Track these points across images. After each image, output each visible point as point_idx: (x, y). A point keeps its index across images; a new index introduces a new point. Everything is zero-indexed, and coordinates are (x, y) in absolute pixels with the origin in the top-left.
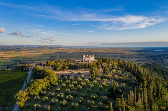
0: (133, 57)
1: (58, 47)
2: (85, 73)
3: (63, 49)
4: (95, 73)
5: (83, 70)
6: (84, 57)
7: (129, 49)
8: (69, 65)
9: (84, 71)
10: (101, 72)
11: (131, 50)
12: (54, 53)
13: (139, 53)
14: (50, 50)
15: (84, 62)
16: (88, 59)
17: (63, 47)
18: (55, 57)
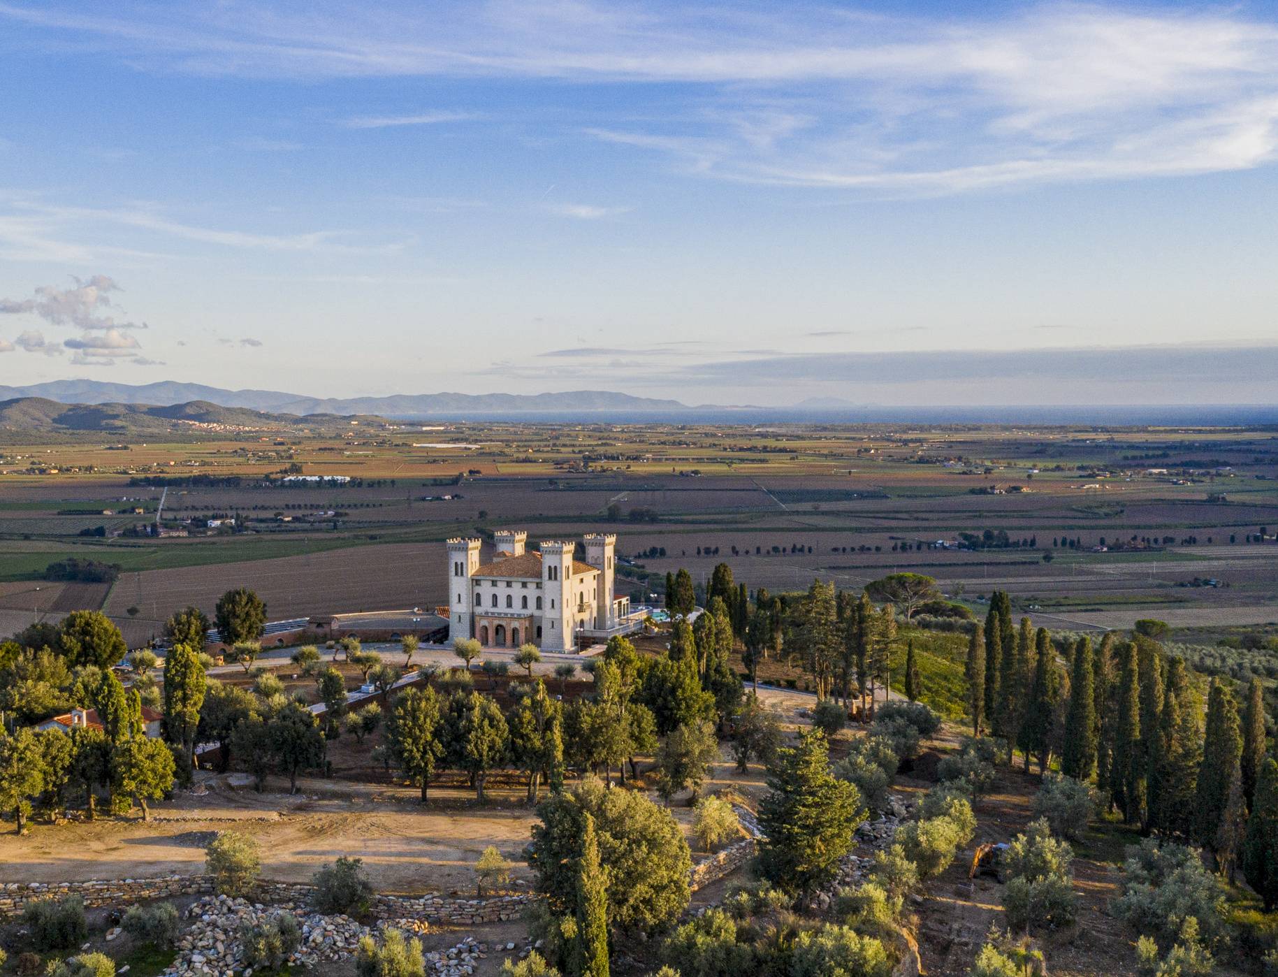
0: (1125, 536)
1: (175, 412)
2: (453, 862)
3: (237, 437)
4: (618, 899)
5: (424, 805)
6: (460, 570)
7: (1062, 428)
8: (193, 713)
9: (441, 825)
10: (715, 849)
11: (1097, 449)
12: (126, 479)
13: (1194, 489)
14: (81, 442)
15: (462, 652)
16: (532, 593)
17: (243, 411)
18: (133, 533)
